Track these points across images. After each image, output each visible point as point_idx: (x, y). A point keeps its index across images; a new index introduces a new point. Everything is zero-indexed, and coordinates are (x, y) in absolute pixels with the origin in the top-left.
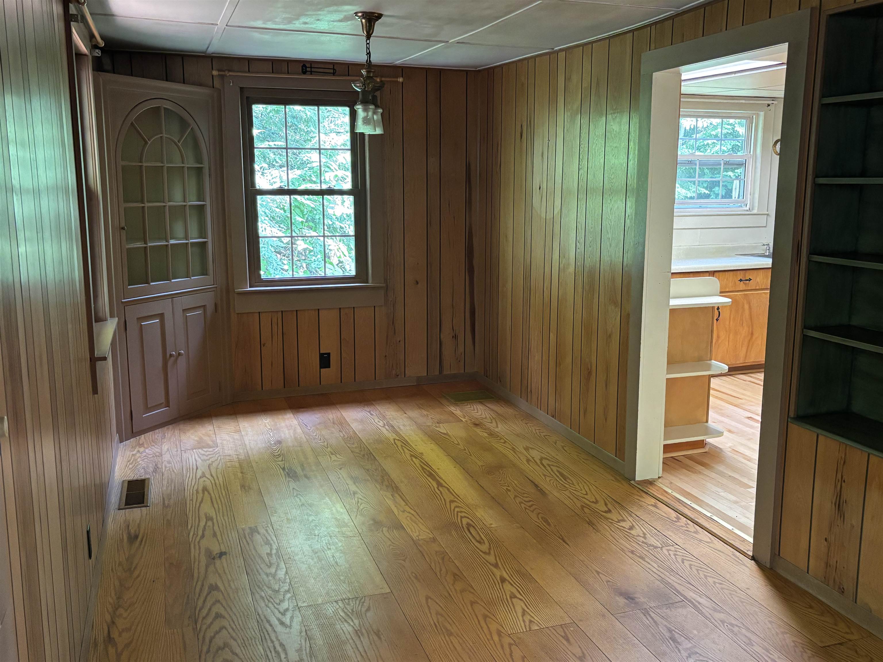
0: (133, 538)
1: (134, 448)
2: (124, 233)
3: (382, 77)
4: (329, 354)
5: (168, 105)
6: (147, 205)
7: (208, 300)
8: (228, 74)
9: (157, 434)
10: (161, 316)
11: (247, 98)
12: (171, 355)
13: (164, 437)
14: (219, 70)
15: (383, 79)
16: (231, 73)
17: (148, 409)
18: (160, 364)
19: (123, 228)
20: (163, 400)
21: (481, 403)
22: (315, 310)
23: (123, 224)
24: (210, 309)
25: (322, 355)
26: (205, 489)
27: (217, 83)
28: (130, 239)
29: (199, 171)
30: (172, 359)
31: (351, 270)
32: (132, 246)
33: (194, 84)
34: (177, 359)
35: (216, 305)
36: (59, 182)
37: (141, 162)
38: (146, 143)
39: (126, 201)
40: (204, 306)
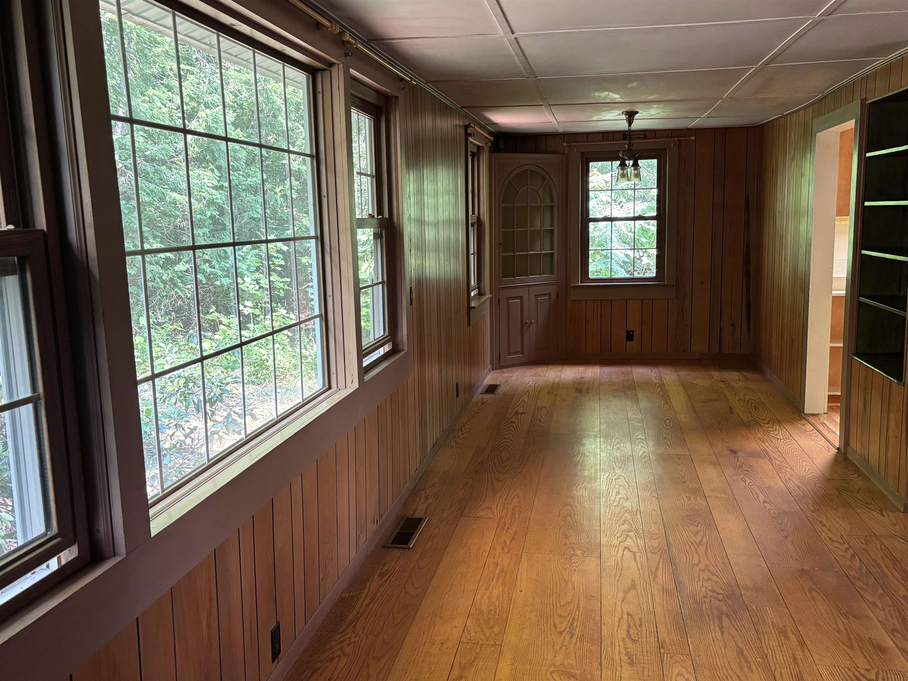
0: (482, 403)
1: (498, 373)
2: (501, 246)
3: (679, 137)
4: (633, 331)
5: (533, 168)
6: (516, 230)
7: (553, 290)
8: (572, 144)
9: (514, 369)
10: (521, 298)
11: (586, 158)
12: (526, 323)
13: (517, 370)
14: (567, 143)
15: (680, 139)
16: (575, 144)
17: (510, 354)
18: (519, 327)
19: (501, 244)
20: (520, 350)
21: (739, 372)
22: (624, 300)
23: (501, 241)
24: (554, 296)
25: (628, 332)
26: (528, 391)
27: (566, 151)
28: (505, 251)
29: (552, 207)
30: (527, 325)
31: (652, 273)
32: (506, 254)
33: (551, 153)
34: (529, 325)
35: (558, 294)
36: (451, 217)
37: (514, 204)
38: (518, 192)
39: (503, 228)
40: (550, 294)
